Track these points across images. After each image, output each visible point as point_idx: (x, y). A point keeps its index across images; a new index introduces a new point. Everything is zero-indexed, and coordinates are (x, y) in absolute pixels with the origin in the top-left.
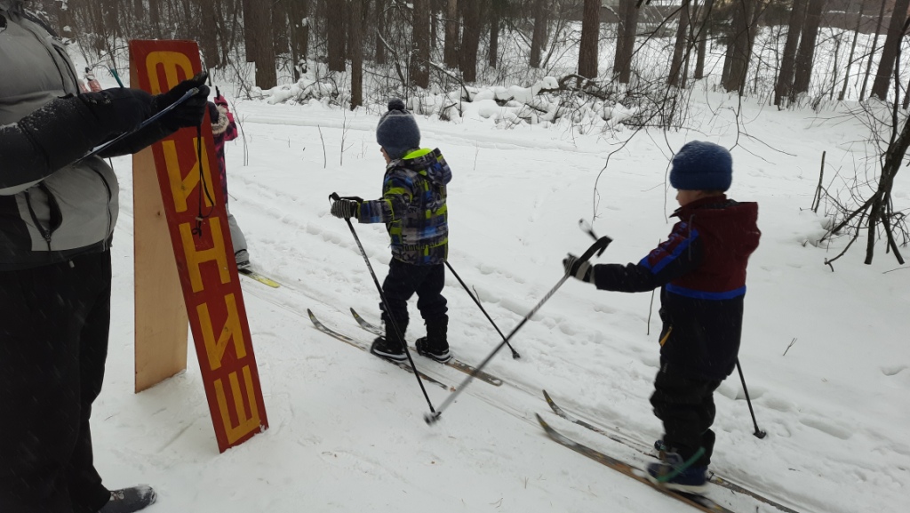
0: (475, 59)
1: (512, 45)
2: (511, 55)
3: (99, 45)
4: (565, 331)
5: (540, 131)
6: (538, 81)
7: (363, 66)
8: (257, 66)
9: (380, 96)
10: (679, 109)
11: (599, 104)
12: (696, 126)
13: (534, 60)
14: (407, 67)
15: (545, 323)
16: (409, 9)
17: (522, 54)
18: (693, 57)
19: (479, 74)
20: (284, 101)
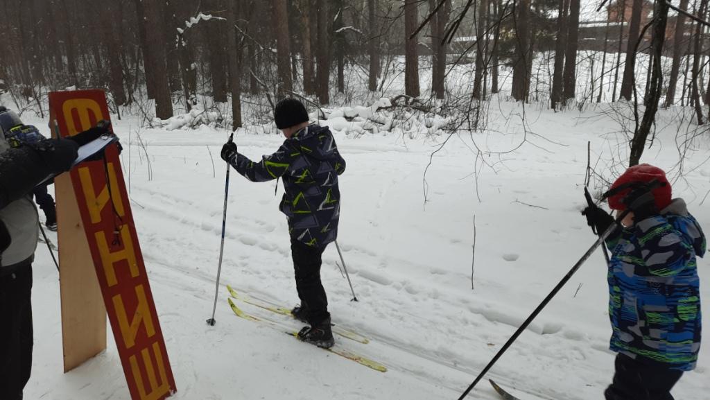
0: (327, 87)
1: (354, 75)
2: (355, 82)
3: (27, 93)
4: (410, 291)
5: (380, 139)
6: (376, 102)
7: (241, 97)
8: (156, 102)
9: (255, 119)
10: (482, 116)
11: (422, 115)
12: (495, 128)
13: (372, 86)
14: (275, 96)
15: (394, 286)
16: (274, 53)
17: (362, 82)
18: (490, 78)
19: (331, 98)
20: (180, 127)
